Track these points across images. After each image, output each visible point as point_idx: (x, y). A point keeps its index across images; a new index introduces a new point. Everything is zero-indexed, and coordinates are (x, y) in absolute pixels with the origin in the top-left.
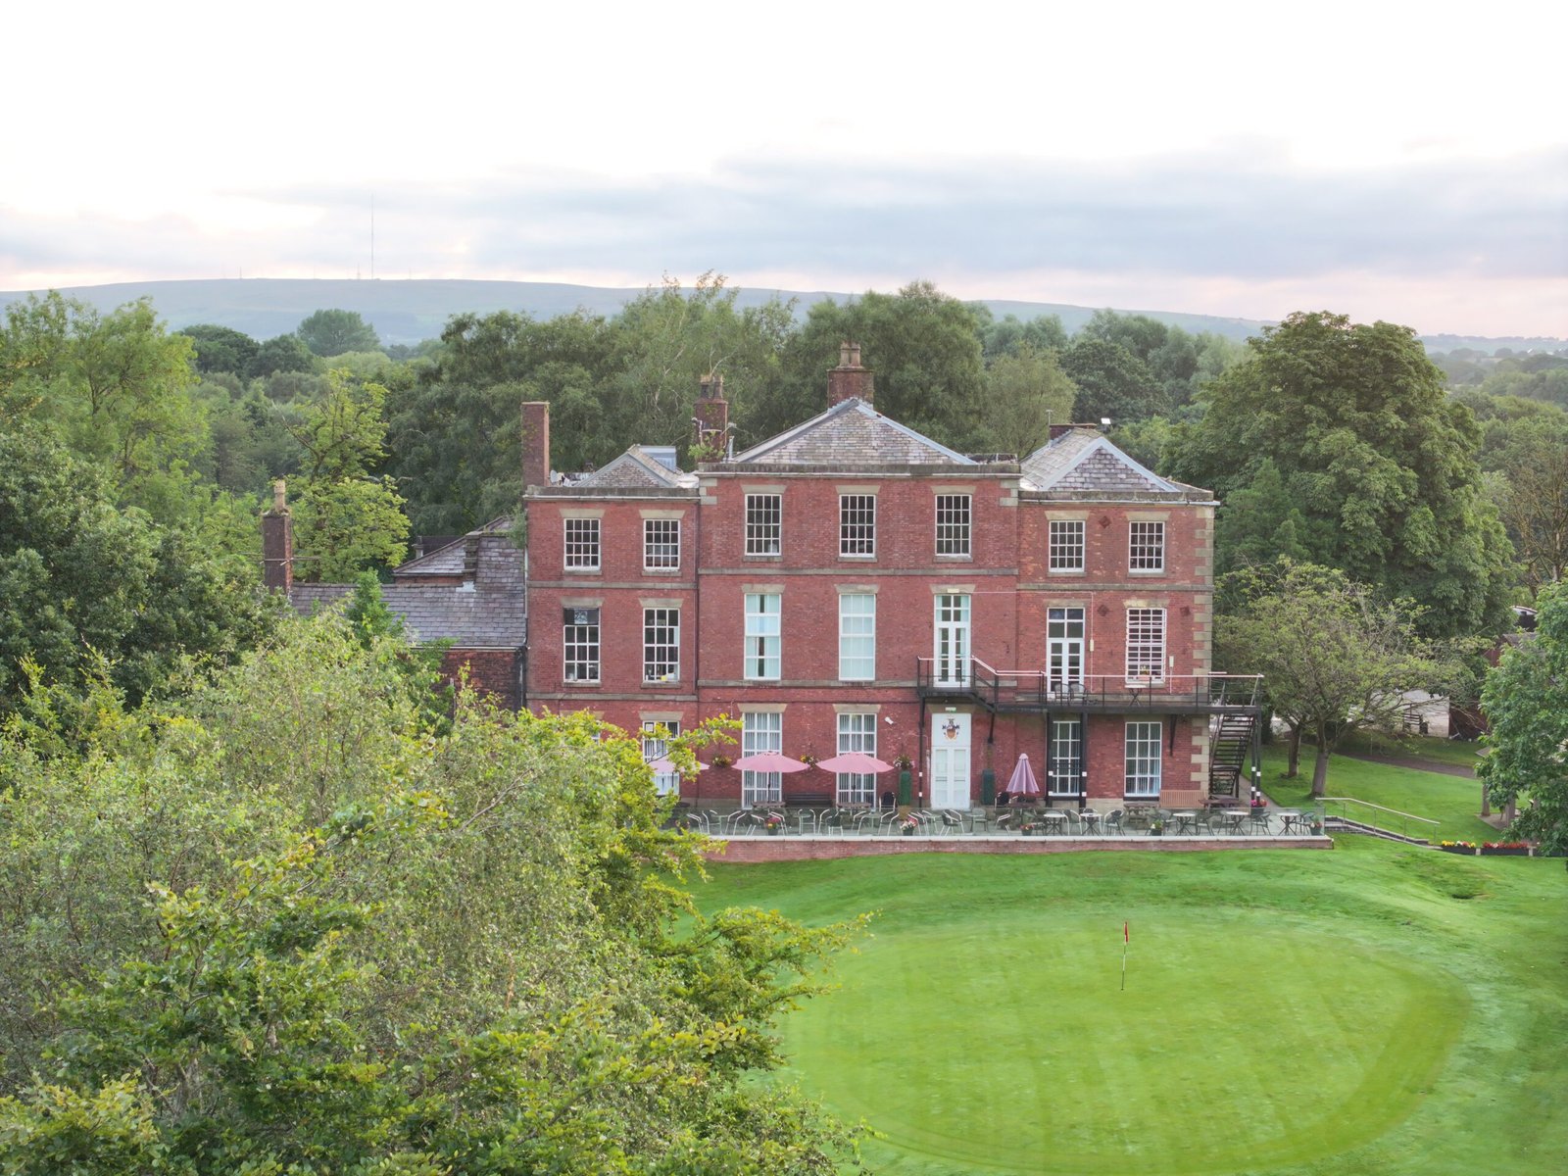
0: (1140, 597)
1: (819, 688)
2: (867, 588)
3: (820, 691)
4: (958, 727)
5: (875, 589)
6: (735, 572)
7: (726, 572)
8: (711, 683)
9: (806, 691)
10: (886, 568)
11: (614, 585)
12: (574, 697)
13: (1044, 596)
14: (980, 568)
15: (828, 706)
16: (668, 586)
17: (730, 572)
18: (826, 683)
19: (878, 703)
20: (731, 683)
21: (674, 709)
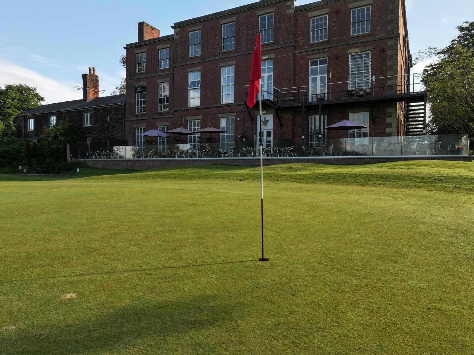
0: (356, 47)
1: (214, 108)
2: (231, 62)
3: (214, 109)
4: (268, 121)
5: (234, 62)
6: (185, 64)
7: (182, 64)
8: (177, 109)
9: (209, 109)
10: (239, 52)
11: (149, 76)
12: (138, 119)
13: (308, 55)
14: (277, 45)
15: (216, 115)
16: (165, 73)
17: (183, 64)
18: (215, 105)
19: (235, 112)
20: (183, 109)
21: (167, 121)
